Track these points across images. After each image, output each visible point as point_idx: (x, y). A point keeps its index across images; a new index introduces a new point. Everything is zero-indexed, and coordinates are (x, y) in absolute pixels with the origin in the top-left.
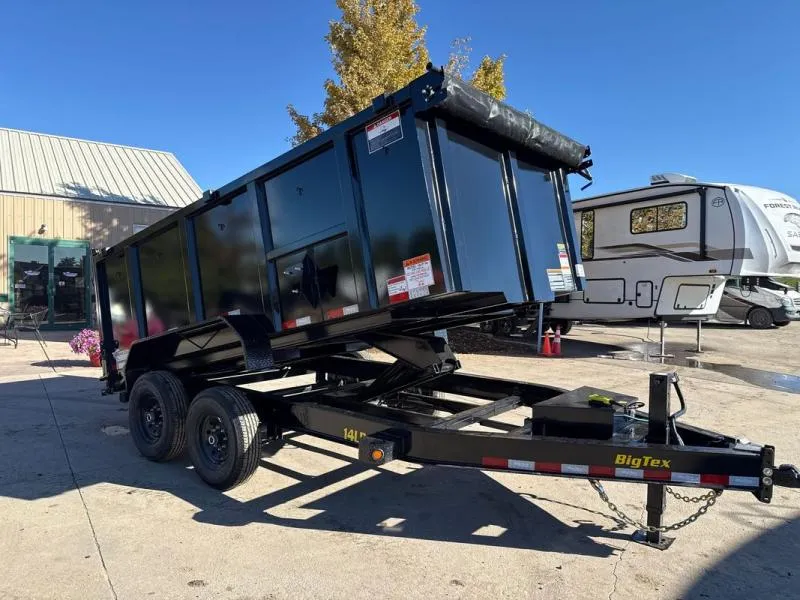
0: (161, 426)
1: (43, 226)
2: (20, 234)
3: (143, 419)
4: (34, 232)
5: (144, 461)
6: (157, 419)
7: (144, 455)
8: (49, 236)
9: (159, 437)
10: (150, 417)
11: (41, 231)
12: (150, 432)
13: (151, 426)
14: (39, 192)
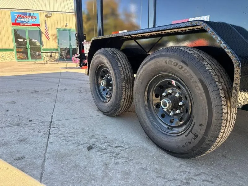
0: (111, 90)
1: (66, 24)
2: (59, 27)
3: (98, 84)
4: (64, 26)
5: (100, 114)
6: (109, 84)
7: (100, 110)
8: (68, 28)
9: (110, 97)
10: (103, 83)
11: (66, 26)
12: (104, 93)
13: (104, 90)
14: (65, 11)
